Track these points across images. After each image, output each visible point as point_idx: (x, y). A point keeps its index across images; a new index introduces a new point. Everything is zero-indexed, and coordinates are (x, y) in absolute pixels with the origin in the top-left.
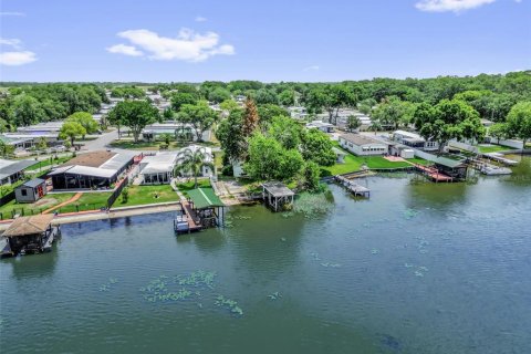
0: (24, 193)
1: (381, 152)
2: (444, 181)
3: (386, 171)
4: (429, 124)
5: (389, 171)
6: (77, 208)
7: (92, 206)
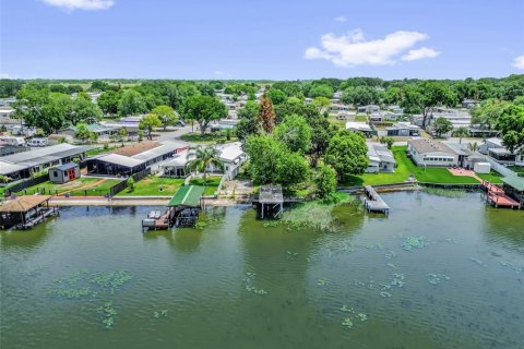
0: (56, 174)
1: (447, 163)
2: (508, 207)
3: (437, 186)
4: (513, 132)
5: (443, 187)
6: (86, 193)
7: (98, 192)
